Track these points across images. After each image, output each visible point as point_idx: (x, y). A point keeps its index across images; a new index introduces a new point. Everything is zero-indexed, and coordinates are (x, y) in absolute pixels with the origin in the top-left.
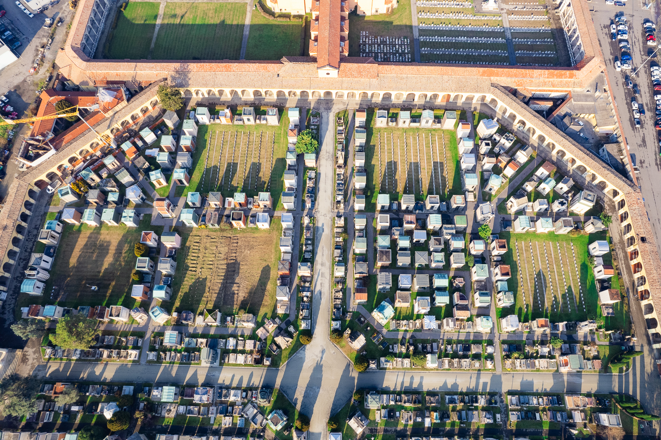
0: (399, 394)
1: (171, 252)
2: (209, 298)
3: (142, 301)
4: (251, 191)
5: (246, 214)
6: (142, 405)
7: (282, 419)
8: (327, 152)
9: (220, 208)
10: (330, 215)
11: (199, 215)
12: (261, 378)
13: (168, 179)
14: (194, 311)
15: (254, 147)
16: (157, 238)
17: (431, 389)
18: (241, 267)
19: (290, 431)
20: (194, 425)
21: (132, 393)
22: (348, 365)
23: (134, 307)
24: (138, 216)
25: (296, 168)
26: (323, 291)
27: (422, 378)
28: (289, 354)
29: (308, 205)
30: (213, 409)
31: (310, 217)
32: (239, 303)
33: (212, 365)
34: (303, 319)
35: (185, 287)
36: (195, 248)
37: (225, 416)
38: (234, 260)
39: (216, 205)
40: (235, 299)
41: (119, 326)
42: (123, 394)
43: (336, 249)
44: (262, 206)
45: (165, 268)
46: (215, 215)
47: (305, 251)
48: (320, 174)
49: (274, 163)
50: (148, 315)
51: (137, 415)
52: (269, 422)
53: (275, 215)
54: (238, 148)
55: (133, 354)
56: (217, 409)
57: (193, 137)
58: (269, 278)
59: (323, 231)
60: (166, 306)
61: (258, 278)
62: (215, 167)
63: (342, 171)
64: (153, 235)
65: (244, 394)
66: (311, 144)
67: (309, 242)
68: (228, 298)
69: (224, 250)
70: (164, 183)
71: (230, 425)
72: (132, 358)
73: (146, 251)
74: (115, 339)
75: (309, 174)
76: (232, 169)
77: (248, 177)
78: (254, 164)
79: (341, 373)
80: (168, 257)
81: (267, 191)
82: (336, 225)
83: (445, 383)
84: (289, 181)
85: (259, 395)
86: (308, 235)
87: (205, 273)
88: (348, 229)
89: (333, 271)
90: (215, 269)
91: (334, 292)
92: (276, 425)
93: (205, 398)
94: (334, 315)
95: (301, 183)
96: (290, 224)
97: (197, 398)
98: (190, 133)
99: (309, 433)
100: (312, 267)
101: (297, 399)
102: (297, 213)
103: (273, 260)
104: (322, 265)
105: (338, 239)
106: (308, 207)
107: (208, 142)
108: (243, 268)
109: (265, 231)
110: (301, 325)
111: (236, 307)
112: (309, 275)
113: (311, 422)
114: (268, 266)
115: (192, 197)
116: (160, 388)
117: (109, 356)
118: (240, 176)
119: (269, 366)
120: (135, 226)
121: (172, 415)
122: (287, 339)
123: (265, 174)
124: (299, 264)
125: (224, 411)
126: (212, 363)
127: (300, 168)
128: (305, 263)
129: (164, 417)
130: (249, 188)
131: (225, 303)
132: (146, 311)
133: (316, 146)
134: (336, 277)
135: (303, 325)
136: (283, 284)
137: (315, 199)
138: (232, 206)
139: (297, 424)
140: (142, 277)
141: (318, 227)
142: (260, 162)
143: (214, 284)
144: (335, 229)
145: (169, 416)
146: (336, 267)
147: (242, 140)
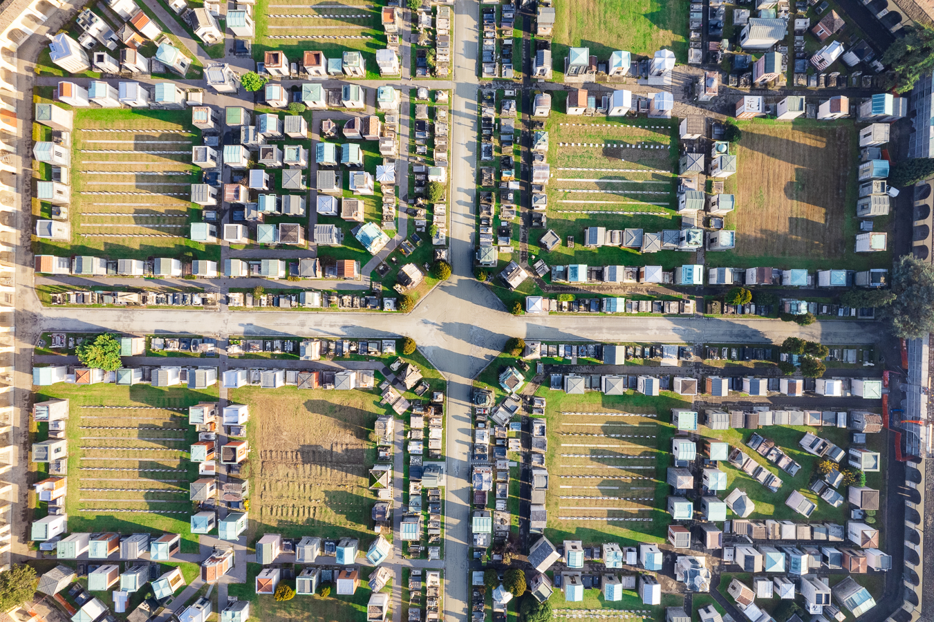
0: (479, 221)
1: (287, 547)
2: (354, 484)
3: (360, 578)
4: (188, 436)
5: (225, 442)
6: (496, 557)
7: (511, 373)
8: (119, 321)
9: (217, 482)
10: (226, 315)
11: (230, 511)
12: (460, 404)
13: (167, 568)
14: (372, 504)
15: (109, 437)
16: (267, 570)
17: (473, 179)
18: (308, 442)
19: (525, 363)
20: (519, 487)
21: (481, 573)
22: (443, 288)
23: (369, 588)
24: (232, 604)
25: (147, 368)
26: (342, 324)
27: (459, 190)
28: (429, 368)
29: (209, 347)
30: (500, 465)
31: (229, 344)
32: (359, 441)
33: (444, 471)
34: (381, 350)
35: (340, 520)
36: (279, 512)
37: (508, 449)
38: (297, 454)
39: (212, 488)
40: (355, 447)
41: (395, 605)
42: (482, 584)
43: (278, 305)
44: (212, 418)
45: (311, 552)
46: (228, 487)
47: (283, 350)
48: (156, 331)
49: (138, 404)
50: (380, 566)
51: (507, 561)
52: (514, 390)
53: (226, 398)
54: (111, 463)
55: (432, 579)
56: (500, 459)
57: (92, 538)
58: (324, 402)
59: (251, 324)
60: (366, 543)
61: (324, 417)
62: (147, 496)
63: (152, 296)
64: (262, 577)
65: (480, 425)
66: (103, 346)
67: (269, 344)
68: (354, 457)
69: (282, 470)
70: (177, 572)
71: (519, 440)
72: (437, 579)
73: (286, 583)
74: (413, 607)
75: (157, 348)
76: (150, 470)
77: (164, 443)
78: (141, 436)
79: (452, 298)
80: (295, 550)
81: (187, 413)
82: (242, 305)
83: (466, 159)
84: (170, 378)
85: (482, 405)
86: (257, 346)
87: (318, 494)
88: (248, 288)
89: (312, 309)
90: (312, 481)
91: (342, 308)
92: (518, 381)
93: (486, 476)
94: (375, 307)
95: (172, 359)
96: (240, 374)
97: (487, 487)
98: (85, 544)
99: (527, 339)
100: (306, 339)
101: (486, 356)
102: (222, 365)
103: (296, 397)
104: (303, 325)
105: (264, 303)
106: (213, 348)
107: (101, 513)
108: (310, 440)
109: (251, 412)
110: (390, 353)
111: (366, 446)
112: (318, 343)
113: (514, 337)
114: (305, 404)
115: (200, 526)
116: (475, 537)
117: (436, 610)
118: (162, 455)
119: (445, 394)
120: (247, 605)
121: (507, 516)
122: (409, 371)
123: (158, 416)
124: (302, 358)
125: (502, 449)
126: (441, 472)
127: (147, 363)
128: (301, 350)
129: (510, 526)
130: (183, 440)
131: (360, 461)
132: (373, 570)
133: (107, 337)
134: (322, 305)
135: (390, 350)
136: (332, 380)
137: (200, 337)
138: (213, 463)
139: (516, 354)
140: (326, 583)
141: (245, 333)
142: (137, 426)
143: (333, 479)
144: (247, 306)
145: (509, 520)
146: (307, 305)
147: (97, 457)
